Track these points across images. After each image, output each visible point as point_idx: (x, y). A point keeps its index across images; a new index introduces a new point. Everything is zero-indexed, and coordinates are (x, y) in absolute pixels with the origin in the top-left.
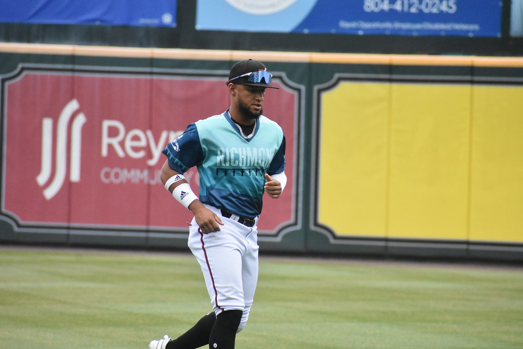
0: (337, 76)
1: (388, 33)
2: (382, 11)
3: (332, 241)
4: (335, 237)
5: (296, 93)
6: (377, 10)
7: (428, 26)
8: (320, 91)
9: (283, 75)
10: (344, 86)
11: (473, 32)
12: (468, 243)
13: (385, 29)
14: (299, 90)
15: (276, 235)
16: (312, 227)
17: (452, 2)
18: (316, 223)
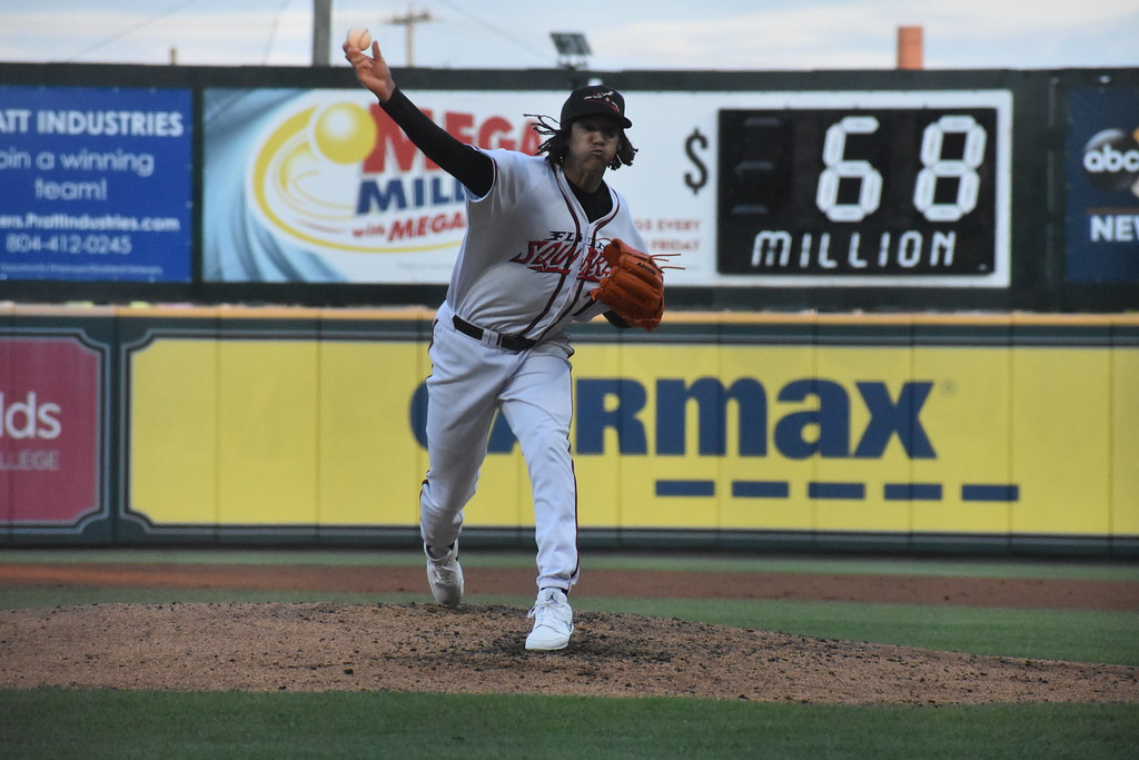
0: (150, 332)
1: (42, 277)
2: (32, 251)
3: (148, 530)
4: (152, 525)
5: (97, 355)
6: (24, 249)
7: (94, 269)
8: (129, 352)
9: (81, 332)
10: (160, 346)
11: (156, 276)
12: (318, 527)
13: (37, 273)
14: (102, 351)
15: (76, 526)
16: (122, 514)
17: (125, 240)
18: (127, 510)
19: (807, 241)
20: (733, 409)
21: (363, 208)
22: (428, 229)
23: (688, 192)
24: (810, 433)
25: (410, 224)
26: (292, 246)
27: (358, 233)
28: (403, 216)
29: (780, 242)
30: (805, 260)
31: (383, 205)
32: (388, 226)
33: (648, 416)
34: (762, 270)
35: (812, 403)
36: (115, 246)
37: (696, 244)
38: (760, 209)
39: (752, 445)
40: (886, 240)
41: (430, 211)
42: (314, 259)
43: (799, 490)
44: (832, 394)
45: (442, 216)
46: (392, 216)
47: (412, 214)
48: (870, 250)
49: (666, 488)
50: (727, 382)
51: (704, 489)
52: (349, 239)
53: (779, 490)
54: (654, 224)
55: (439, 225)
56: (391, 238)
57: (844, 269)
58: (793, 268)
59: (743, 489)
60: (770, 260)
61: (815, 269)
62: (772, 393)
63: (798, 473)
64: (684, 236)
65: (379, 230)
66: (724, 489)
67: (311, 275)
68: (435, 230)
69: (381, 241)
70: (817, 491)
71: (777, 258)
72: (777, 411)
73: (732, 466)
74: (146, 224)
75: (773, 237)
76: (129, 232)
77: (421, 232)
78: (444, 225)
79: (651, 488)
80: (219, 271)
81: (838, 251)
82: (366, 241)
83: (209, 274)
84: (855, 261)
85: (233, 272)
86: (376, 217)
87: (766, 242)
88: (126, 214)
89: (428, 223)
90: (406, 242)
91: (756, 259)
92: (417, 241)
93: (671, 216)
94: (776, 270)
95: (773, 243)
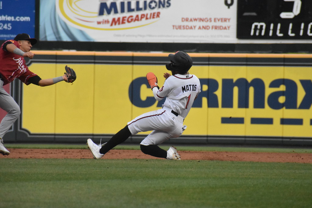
4: (30, 134)
12: (93, 135)
16: (19, 130)
17: (9, 25)
18: (21, 128)
19: (272, 26)
20: (251, 90)
21: (101, 13)
22: (126, 21)
23: (226, 7)
24: (282, 100)
25: (119, 19)
26: (74, 28)
27: (99, 23)
28: (116, 16)
29: (262, 26)
30: (271, 33)
31: (109, 13)
32: (111, 20)
33: (219, 93)
34: (255, 37)
35: (282, 88)
36: (5, 27)
37: (229, 27)
38: (254, 14)
39: (259, 104)
40: (303, 25)
41: (127, 14)
42: (82, 32)
43: (277, 121)
44: (291, 85)
45: (132, 16)
46: (112, 16)
47: (120, 15)
48: (296, 30)
49: (225, 120)
50: (249, 80)
51: (240, 121)
52: (95, 25)
53: (269, 121)
54: (213, 20)
55: (130, 20)
56: (112, 25)
57: (286, 37)
58: (266, 37)
59: (255, 121)
60: (257, 34)
61: (275, 37)
62: (267, 85)
63: (277, 115)
64: (224, 24)
65: (107, 22)
66: (248, 121)
67: (81, 39)
68: (128, 22)
69: (108, 26)
70: (284, 121)
71: (260, 32)
72: (269, 91)
73: (251, 112)
74: (17, 19)
75: (259, 25)
76: (11, 22)
77: (123, 23)
78: (132, 20)
79: (220, 120)
80: (46, 37)
81: (284, 30)
82: (101, 26)
83: (41, 38)
84: (291, 34)
85: (51, 38)
86: (105, 17)
87: (256, 26)
88: (10, 15)
89: (126, 19)
90: (117, 26)
91: (252, 33)
92: (122, 26)
93: (219, 17)
94: (260, 37)
95: (259, 27)
